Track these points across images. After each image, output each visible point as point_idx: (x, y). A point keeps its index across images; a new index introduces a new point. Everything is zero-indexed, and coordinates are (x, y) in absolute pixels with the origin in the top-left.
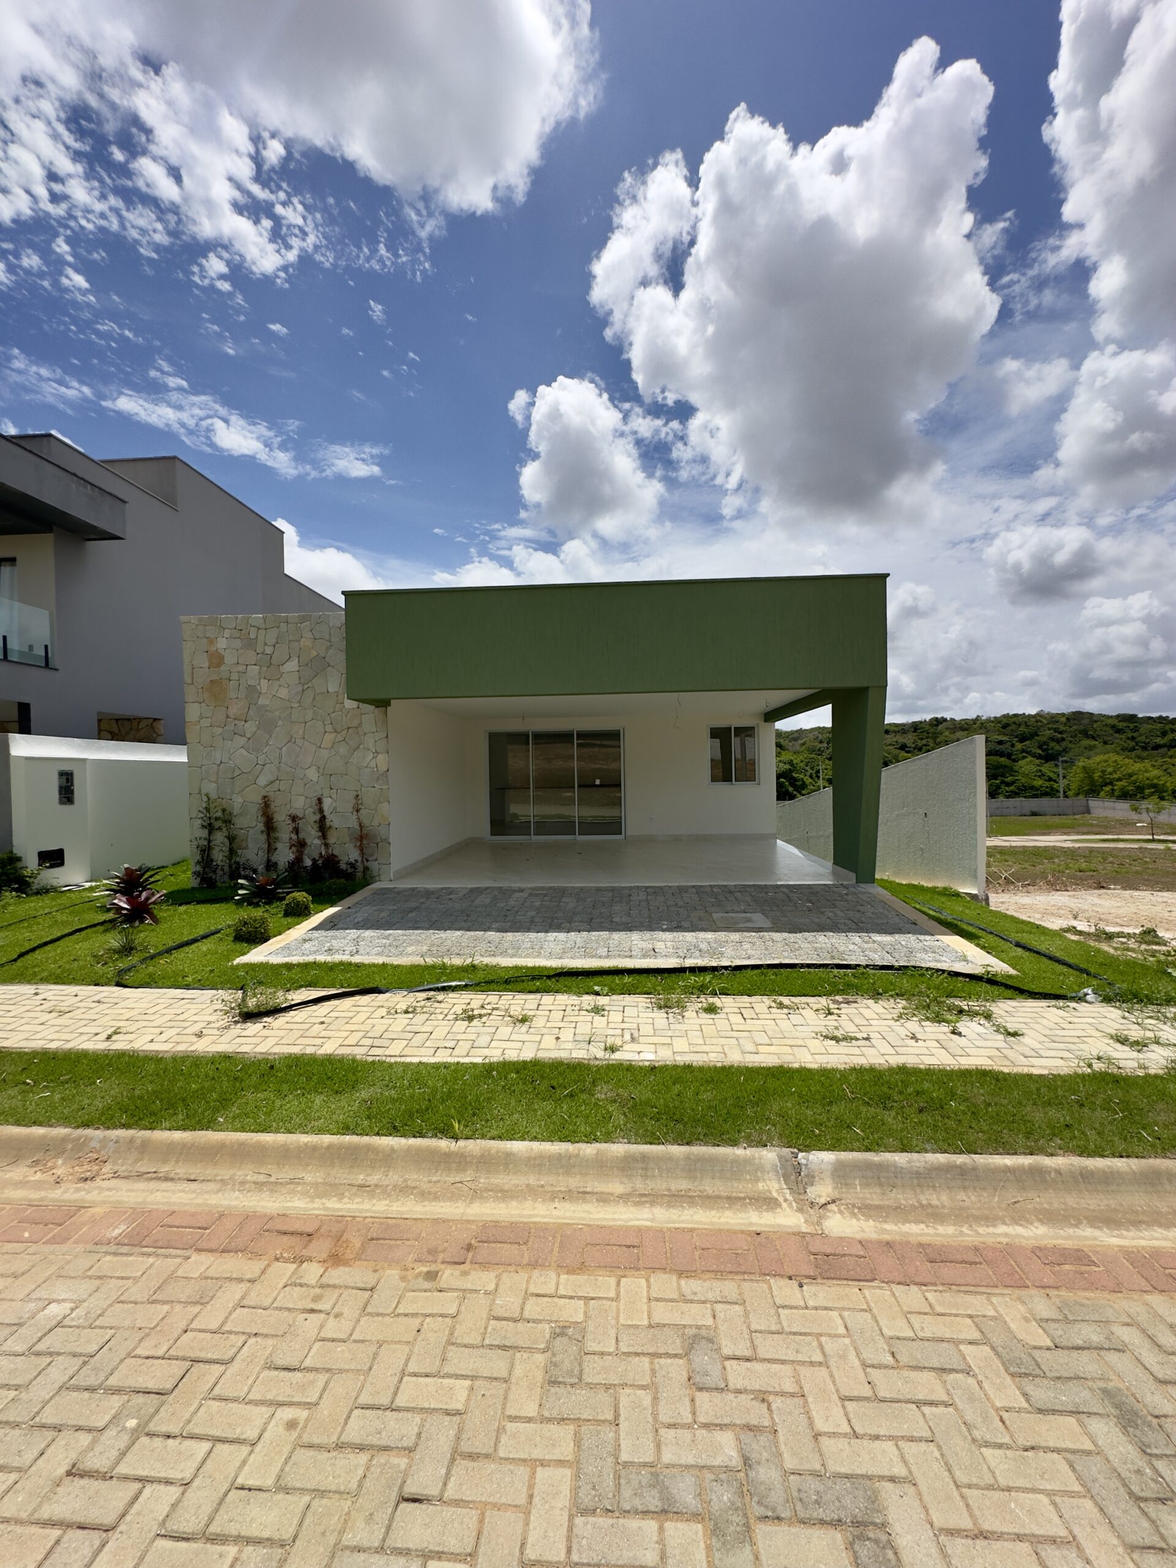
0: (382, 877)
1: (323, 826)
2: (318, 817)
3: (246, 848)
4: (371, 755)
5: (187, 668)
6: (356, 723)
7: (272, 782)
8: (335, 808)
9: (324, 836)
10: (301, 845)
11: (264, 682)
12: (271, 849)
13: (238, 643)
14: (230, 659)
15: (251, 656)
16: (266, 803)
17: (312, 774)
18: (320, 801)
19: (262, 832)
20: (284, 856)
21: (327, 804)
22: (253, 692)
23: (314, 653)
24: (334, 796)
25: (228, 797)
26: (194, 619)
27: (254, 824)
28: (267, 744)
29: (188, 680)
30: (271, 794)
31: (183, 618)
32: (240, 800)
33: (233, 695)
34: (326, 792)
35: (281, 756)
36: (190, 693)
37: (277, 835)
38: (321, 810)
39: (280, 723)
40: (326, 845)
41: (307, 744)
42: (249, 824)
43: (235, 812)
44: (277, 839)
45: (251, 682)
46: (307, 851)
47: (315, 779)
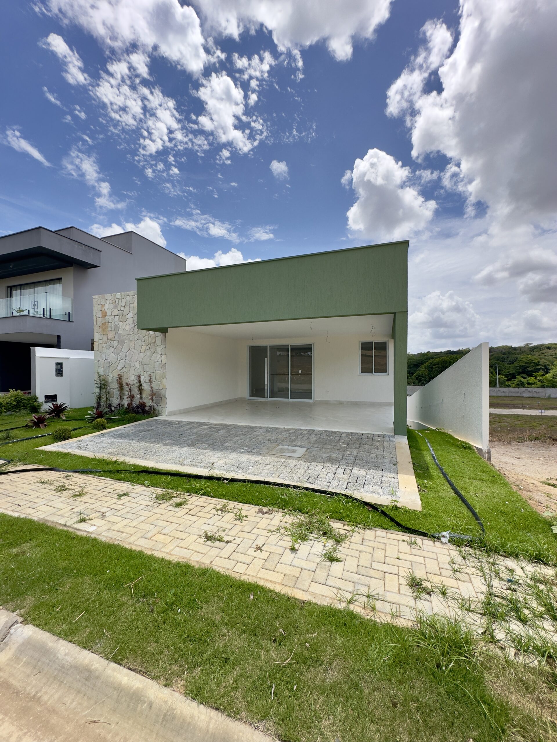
0: (163, 414)
1: (140, 388)
2: (138, 385)
3: (113, 397)
4: (159, 356)
5: (95, 318)
6: (153, 341)
7: (123, 368)
8: (145, 381)
9: (141, 394)
10: (132, 397)
11: (121, 323)
12: (121, 398)
13: (111, 306)
14: (109, 313)
15: (116, 312)
16: (120, 378)
17: (137, 365)
18: (139, 377)
19: (118, 390)
20: (126, 402)
21: (142, 378)
22: (117, 327)
24: (145, 375)
25: (107, 375)
26: (97, 297)
27: (116, 387)
28: (121, 351)
29: (95, 323)
30: (122, 374)
31: (94, 297)
32: (111, 376)
33: (110, 329)
34: (142, 373)
35: (126, 356)
36: (96, 329)
37: (123, 392)
38: (140, 382)
39: (126, 341)
40: (141, 398)
41: (135, 351)
42: (114, 387)
43: (110, 381)
44: (123, 394)
45: (116, 323)
46: (134, 400)
47: (138, 367)
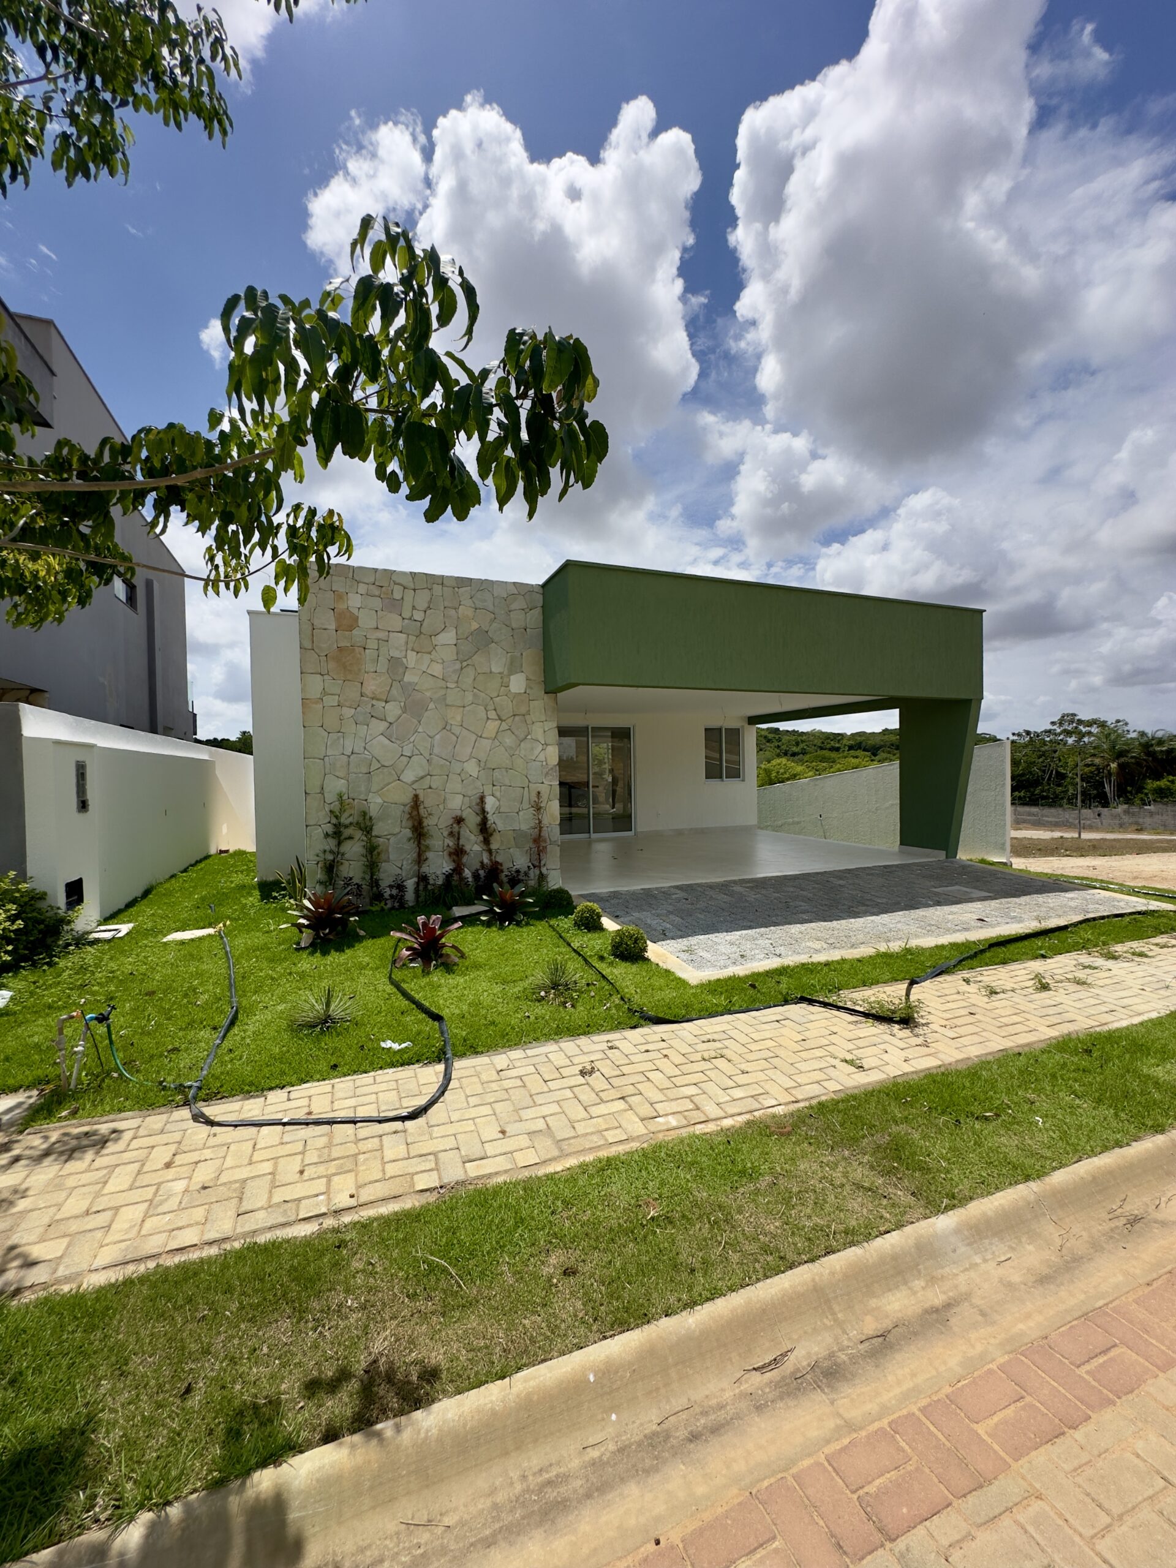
1: (485, 830)
2: (478, 819)
3: (389, 860)
4: (540, 748)
5: (304, 628)
6: (523, 710)
7: (422, 778)
8: (499, 808)
9: (487, 841)
10: (458, 853)
11: (412, 655)
12: (420, 860)
13: (377, 603)
14: (366, 621)
15: (395, 622)
16: (415, 804)
17: (472, 768)
18: (482, 799)
19: (409, 840)
20: (439, 867)
21: (490, 804)
22: (396, 665)
23: (475, 626)
24: (498, 794)
25: (362, 797)
27: (397, 830)
28: (415, 731)
30: (421, 793)
33: (370, 667)
34: (488, 790)
35: (432, 746)
36: (308, 661)
37: (428, 842)
38: (483, 811)
39: (432, 706)
40: (490, 851)
41: (465, 732)
42: (393, 830)
43: (375, 815)
44: (427, 847)
45: (396, 654)
46: (465, 859)
47: (475, 774)
